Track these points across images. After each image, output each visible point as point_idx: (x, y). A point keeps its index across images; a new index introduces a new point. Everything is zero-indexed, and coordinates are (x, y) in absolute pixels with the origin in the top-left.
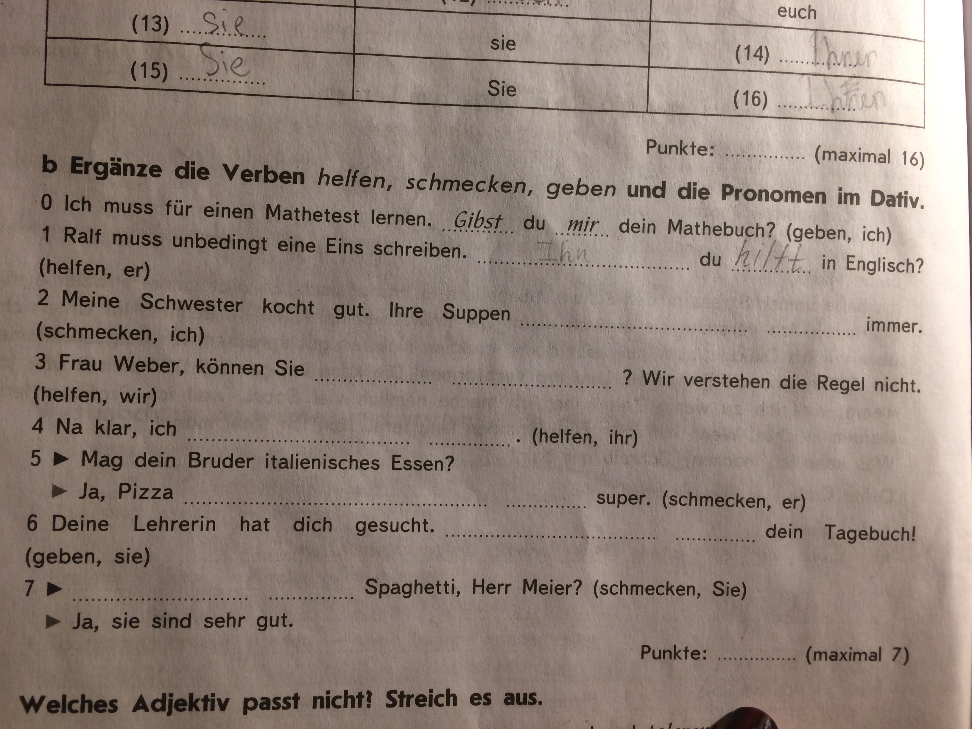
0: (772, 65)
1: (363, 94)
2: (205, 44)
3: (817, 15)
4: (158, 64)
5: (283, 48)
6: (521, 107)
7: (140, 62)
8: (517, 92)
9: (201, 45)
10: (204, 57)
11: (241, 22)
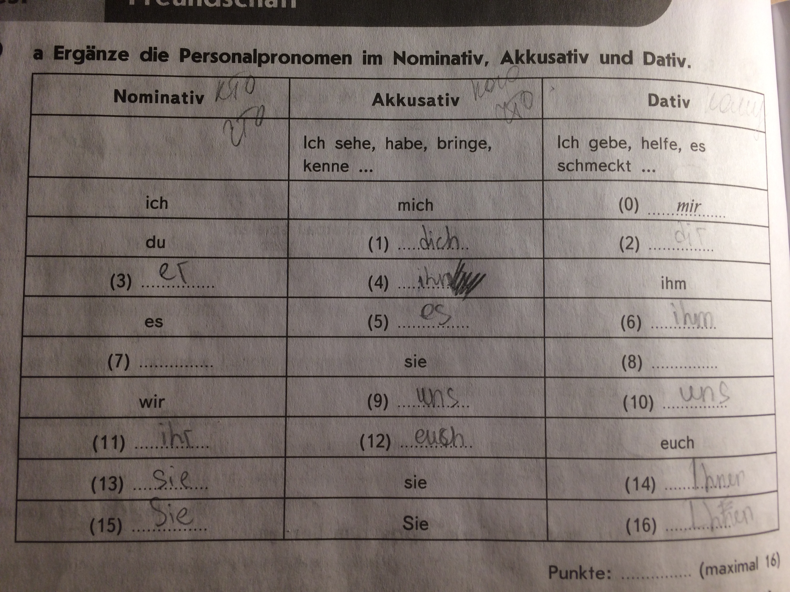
0: (657, 494)
1: (293, 534)
2: (155, 499)
3: (695, 445)
4: (113, 519)
5: (223, 497)
6: (433, 540)
7: (98, 518)
8: (429, 526)
9: (151, 500)
10: (154, 511)
11: (186, 476)
